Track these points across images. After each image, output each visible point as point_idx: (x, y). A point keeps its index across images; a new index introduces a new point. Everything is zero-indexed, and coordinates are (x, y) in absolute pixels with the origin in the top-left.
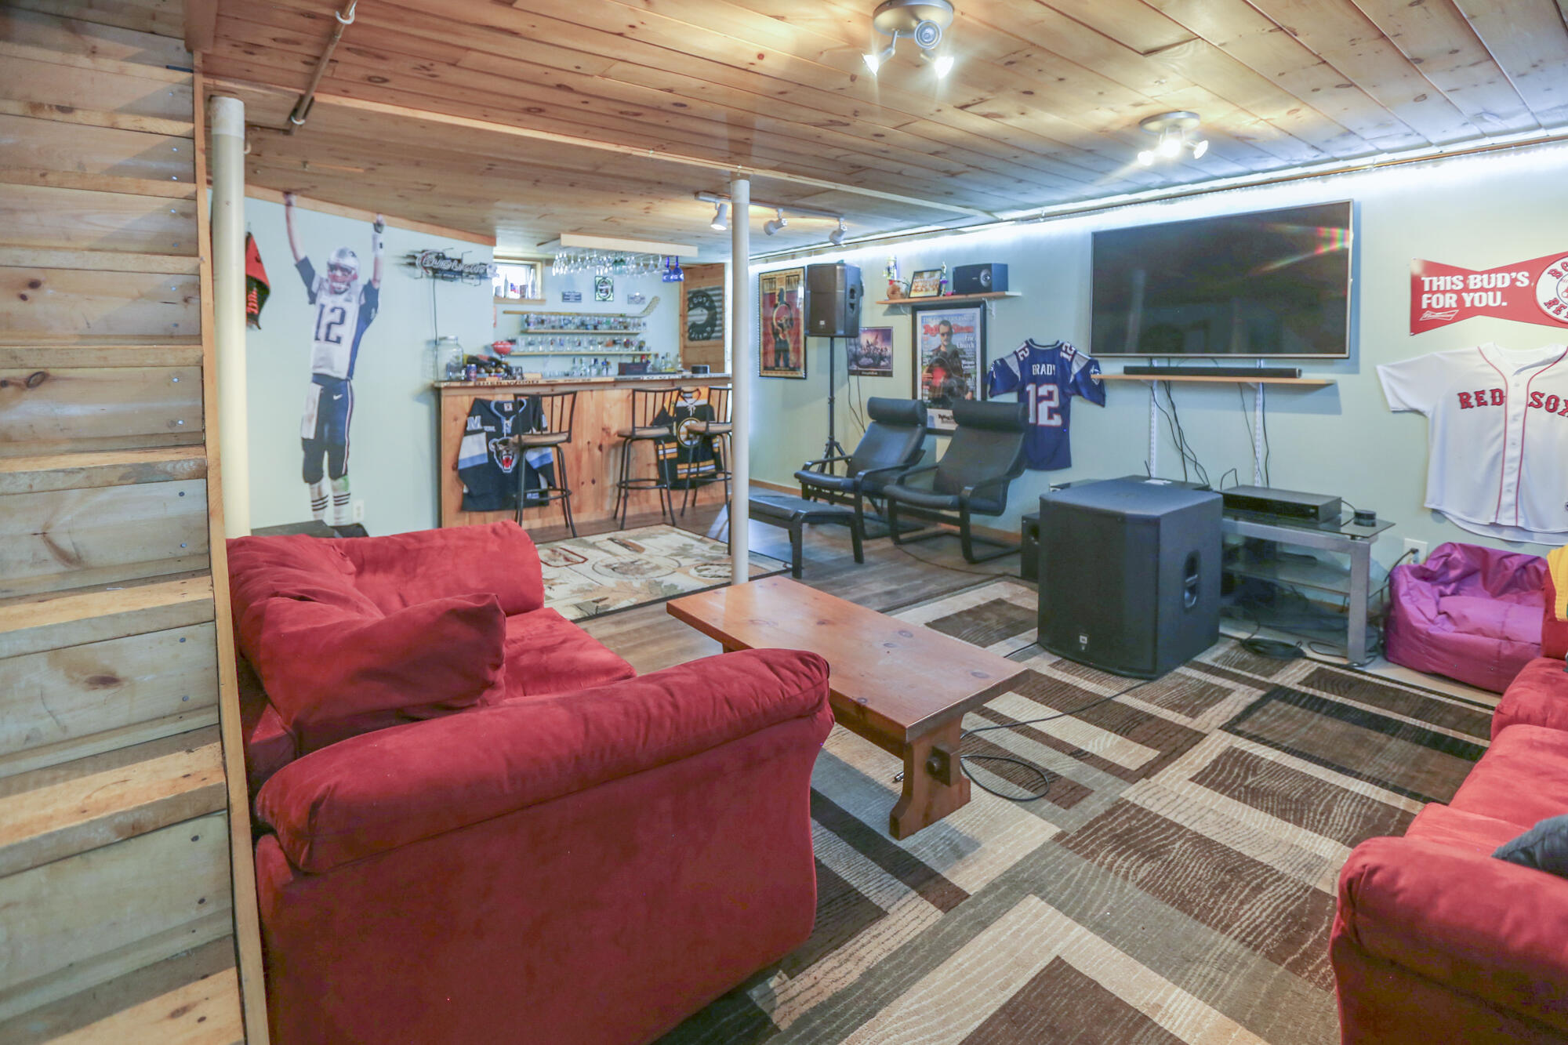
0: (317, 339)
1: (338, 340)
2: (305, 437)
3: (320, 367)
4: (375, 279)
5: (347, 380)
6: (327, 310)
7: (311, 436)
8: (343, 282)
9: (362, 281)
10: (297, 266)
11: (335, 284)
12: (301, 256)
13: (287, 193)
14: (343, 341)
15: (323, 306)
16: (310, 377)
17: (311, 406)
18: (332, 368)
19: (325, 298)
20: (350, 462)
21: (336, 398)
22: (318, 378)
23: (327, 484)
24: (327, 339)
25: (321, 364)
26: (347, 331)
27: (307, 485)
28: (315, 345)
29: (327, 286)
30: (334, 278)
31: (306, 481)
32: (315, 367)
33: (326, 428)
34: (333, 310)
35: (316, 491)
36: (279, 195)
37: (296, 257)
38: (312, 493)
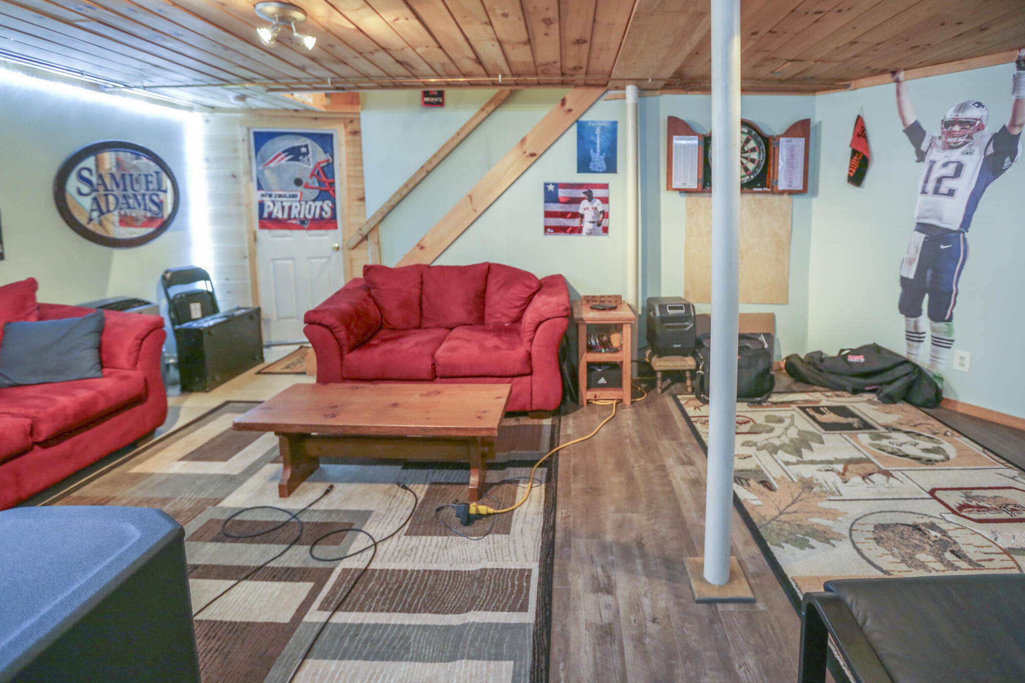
0: (924, 192)
1: (951, 193)
2: (905, 275)
3: (925, 218)
4: (1013, 124)
5: (959, 232)
6: (937, 166)
7: (911, 276)
8: (962, 136)
9: (991, 128)
10: (905, 131)
11: (950, 140)
12: (910, 120)
13: (894, 73)
14: (957, 195)
15: (933, 163)
16: (914, 225)
17: (913, 251)
18: (940, 219)
19: (938, 155)
20: (955, 311)
21: (942, 247)
22: (922, 227)
23: (924, 323)
24: (936, 192)
25: (927, 214)
26: (965, 185)
27: (903, 317)
28: (921, 198)
29: (939, 143)
30: (951, 134)
31: (902, 312)
32: (919, 217)
33: (929, 273)
34: (945, 165)
35: (912, 324)
36: (888, 76)
37: (904, 123)
38: (907, 325)
